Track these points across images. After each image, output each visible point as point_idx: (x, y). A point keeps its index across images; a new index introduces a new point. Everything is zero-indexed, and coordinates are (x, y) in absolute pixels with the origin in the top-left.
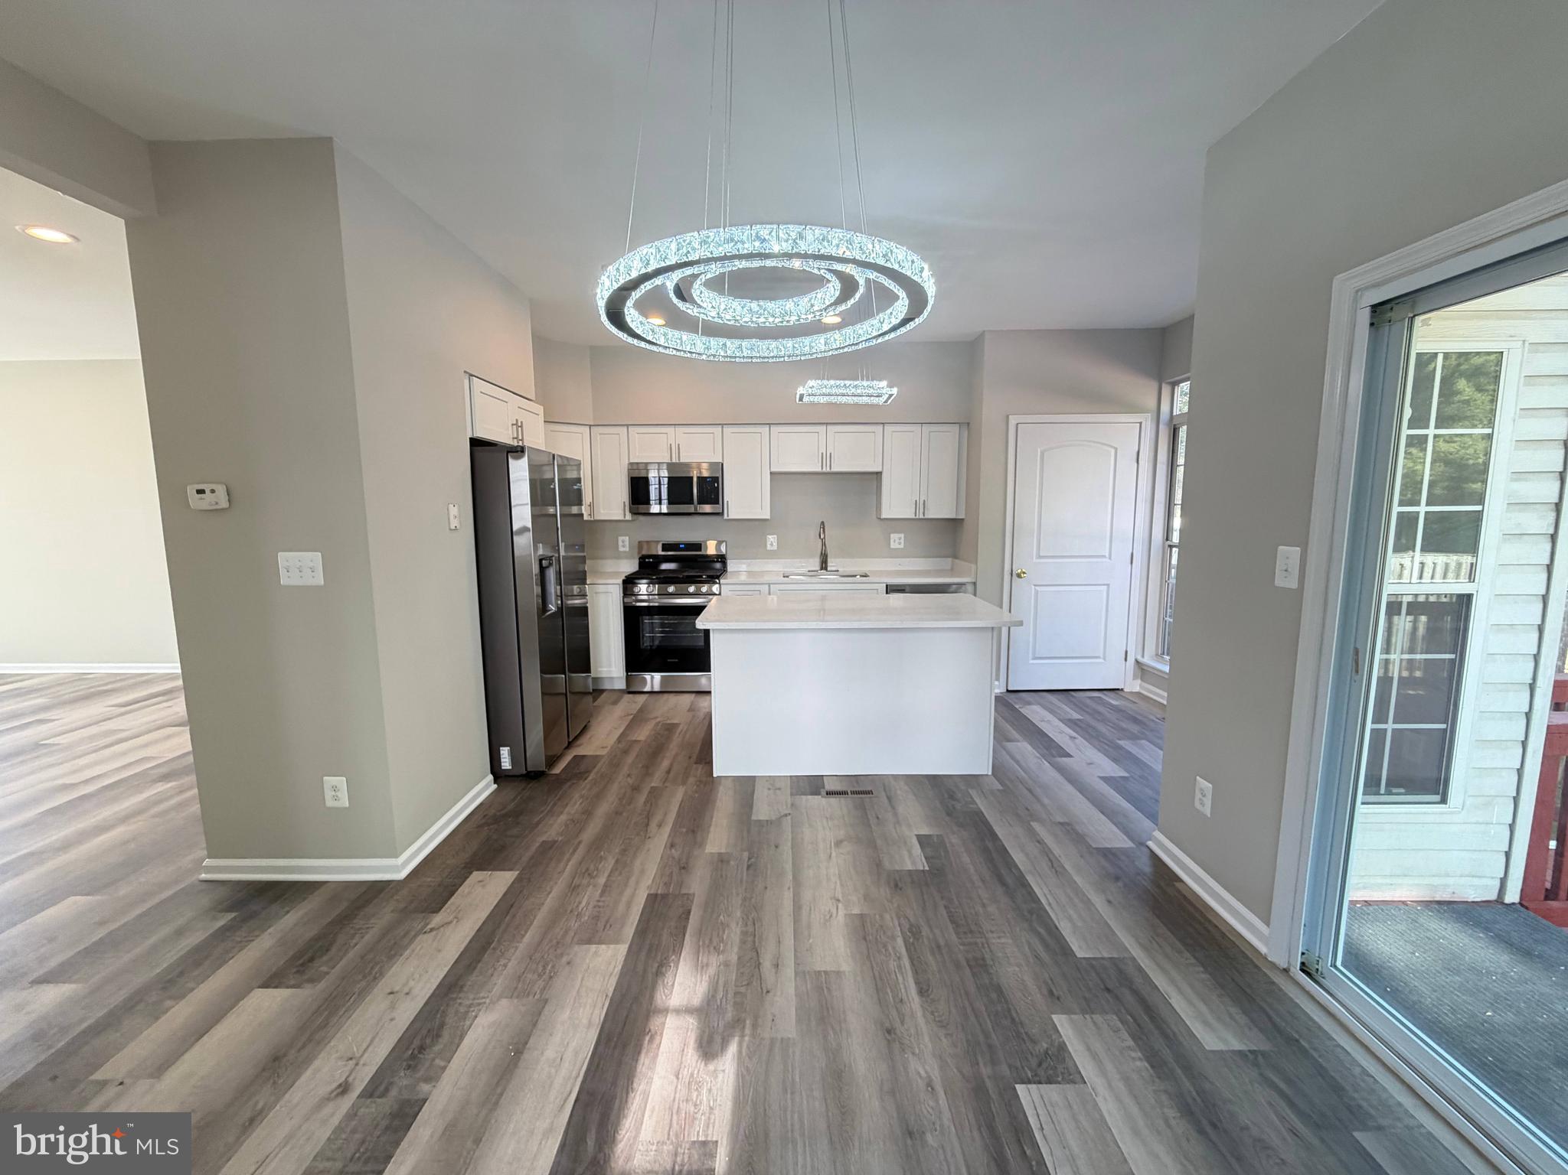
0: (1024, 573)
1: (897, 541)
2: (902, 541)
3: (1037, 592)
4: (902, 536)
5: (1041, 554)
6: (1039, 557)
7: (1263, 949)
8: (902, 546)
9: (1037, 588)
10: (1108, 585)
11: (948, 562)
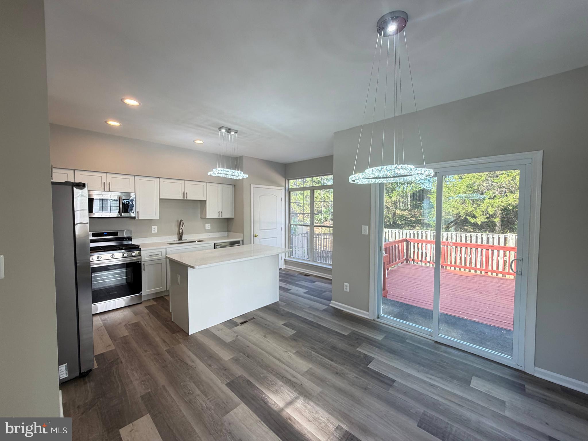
0: (257, 235)
1: (208, 226)
2: (210, 226)
3: (260, 241)
4: (210, 224)
5: (261, 229)
6: (260, 230)
7: (368, 317)
8: (210, 228)
9: (260, 240)
10: (277, 237)
11: (226, 234)
